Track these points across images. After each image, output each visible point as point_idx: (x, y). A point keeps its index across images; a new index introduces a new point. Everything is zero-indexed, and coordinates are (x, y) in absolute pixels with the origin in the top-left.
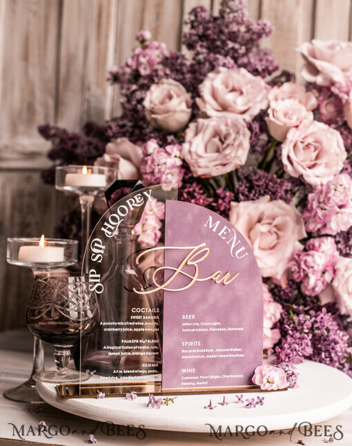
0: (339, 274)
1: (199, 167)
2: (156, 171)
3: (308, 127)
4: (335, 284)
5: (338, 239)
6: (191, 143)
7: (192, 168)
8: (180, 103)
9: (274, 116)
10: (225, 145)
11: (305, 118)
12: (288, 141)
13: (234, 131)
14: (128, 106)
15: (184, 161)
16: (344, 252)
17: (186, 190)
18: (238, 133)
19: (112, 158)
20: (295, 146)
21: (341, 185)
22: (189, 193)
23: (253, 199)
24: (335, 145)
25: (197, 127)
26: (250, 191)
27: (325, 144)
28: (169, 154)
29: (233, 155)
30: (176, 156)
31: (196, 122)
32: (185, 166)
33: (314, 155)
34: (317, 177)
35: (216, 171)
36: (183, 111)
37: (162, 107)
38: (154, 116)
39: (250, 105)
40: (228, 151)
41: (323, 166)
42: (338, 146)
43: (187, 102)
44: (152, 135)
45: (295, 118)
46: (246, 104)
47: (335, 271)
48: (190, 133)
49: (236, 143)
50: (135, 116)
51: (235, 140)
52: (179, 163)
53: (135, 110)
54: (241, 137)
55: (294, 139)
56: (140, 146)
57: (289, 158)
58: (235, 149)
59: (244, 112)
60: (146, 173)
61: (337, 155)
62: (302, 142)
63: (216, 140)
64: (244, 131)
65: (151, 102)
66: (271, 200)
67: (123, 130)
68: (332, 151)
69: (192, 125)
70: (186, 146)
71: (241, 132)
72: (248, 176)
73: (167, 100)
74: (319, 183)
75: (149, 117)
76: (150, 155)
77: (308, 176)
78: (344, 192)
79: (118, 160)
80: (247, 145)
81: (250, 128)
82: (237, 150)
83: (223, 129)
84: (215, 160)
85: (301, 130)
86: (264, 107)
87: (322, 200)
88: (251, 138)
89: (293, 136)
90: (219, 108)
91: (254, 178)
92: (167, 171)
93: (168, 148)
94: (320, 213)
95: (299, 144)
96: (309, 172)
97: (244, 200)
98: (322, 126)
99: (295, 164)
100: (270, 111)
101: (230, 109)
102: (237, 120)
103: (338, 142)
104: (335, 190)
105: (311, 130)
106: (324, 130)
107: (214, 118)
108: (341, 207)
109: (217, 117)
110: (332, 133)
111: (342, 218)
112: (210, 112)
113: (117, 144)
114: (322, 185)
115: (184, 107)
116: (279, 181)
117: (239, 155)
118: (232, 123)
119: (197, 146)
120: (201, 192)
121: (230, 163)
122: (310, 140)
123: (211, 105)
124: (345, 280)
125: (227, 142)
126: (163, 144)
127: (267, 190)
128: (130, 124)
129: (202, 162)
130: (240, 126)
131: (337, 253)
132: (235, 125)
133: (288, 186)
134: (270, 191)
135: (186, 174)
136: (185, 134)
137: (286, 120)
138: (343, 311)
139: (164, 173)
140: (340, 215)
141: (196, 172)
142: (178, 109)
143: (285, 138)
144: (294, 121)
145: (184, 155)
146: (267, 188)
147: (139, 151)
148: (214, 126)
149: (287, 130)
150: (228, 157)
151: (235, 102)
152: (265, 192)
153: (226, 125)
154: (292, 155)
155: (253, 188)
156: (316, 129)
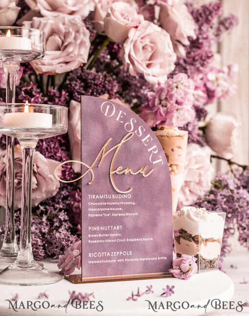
1: (43, 64)
3: (146, 28)
10: (65, 44)
12: (129, 41)
13: (73, 30)
17: (23, 89)
18: (77, 32)
21: (182, 84)
22: (26, 92)
24: (167, 47)
25: (32, 24)
26: (86, 90)
27: (159, 46)
29: (76, 53)
31: (31, 20)
32: (25, 64)
33: (149, 55)
34: (154, 76)
35: (61, 69)
36: (13, 9)
39: (79, 6)
40: (70, 49)
41: (158, 66)
42: (169, 47)
46: (75, 5)
49: (78, 42)
51: (75, 38)
54: (82, 36)
55: (135, 39)
57: (129, 56)
58: (78, 47)
61: (169, 56)
62: (141, 42)
63: (56, 38)
64: (83, 29)
68: (166, 52)
71: (81, 31)
74: (157, 82)
78: (184, 89)
80: (88, 43)
82: (79, 48)
83: (62, 27)
84: (57, 58)
85: (140, 30)
87: (163, 97)
88: (90, 37)
89: (133, 35)
90: (50, 9)
94: (162, 110)
95: (139, 43)
96: (148, 71)
98: (157, 27)
99: (136, 63)
101: (59, 9)
102: (73, 19)
103: (168, 44)
104: (177, 88)
105: (148, 31)
106: (158, 32)
107: (50, 17)
108: (179, 104)
109: (52, 16)
110: (165, 35)
112: (44, 12)
114: (159, 84)
115: (14, 4)
117: (80, 53)
118: (70, 22)
121: (75, 61)
122: (147, 41)
123: (40, 3)
125: (68, 40)
127: (104, 89)
129: (45, 60)
130: (79, 25)
132: (73, 24)
135: (24, 72)
137: (126, 21)
141: (39, 70)
142: (10, 6)
143: (126, 38)
146: (104, 87)
148: (52, 24)
149: (128, 30)
150: (72, 55)
151: (66, 3)
152: (102, 91)
153: (64, 24)
154: (133, 54)
155: (90, 87)
156: (152, 31)
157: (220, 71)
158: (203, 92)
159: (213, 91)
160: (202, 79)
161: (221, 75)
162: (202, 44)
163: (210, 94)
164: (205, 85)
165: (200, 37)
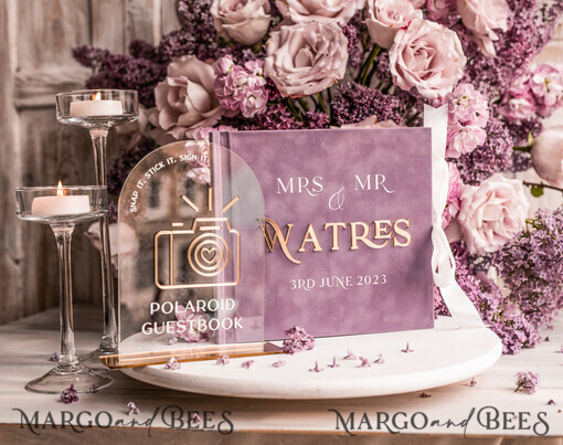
0: (466, 206)
1: (289, 85)
2: (236, 93)
3: (419, 28)
4: (462, 218)
5: (459, 164)
6: (275, 56)
7: (279, 87)
8: (257, 8)
9: (376, 16)
10: (317, 57)
11: (414, 17)
12: (396, 47)
13: (327, 38)
14: (189, 15)
15: (268, 79)
16: (468, 179)
17: (269, 113)
18: (333, 40)
19: (176, 81)
20: (404, 52)
21: (465, 97)
22: (273, 117)
23: (355, 122)
24: (452, 48)
25: (280, 36)
26: (351, 112)
27: (440, 48)
28: (250, 72)
29: (329, 68)
30: (258, 74)
31: (279, 30)
32: (271, 86)
33: (428, 61)
34: (433, 88)
35: (310, 89)
36: (260, 18)
37: (235, 14)
38: (224, 26)
39: (343, 5)
40: (322, 64)
41: (440, 74)
42: (456, 49)
43: (264, 7)
44: (224, 50)
45: (401, 18)
46: (339, 4)
47: (460, 203)
48: (272, 45)
49: (332, 53)
50: (199, 27)
51: (329, 49)
52: (262, 82)
53: (199, 21)
54: (338, 44)
55: (403, 44)
56: (211, 64)
57: (397, 66)
58: (331, 60)
59: (336, 15)
60: (222, 98)
61: (456, 60)
62: (413, 47)
63: (307, 50)
64: (340, 37)
65: (220, 9)
66: (378, 121)
67: (184, 46)
68: (450, 56)
69: (274, 35)
70: (269, 60)
71: (337, 39)
72: (347, 93)
73: (240, 5)
74: (437, 96)
75: (217, 27)
76: (225, 75)
77: (423, 88)
78: (469, 105)
79: (186, 84)
80: (345, 54)
81: (347, 34)
82: (334, 61)
83: (314, 35)
84: (306, 76)
85: (411, 32)
86: (361, 7)
88: (349, 46)
89: (401, 39)
90: (306, 12)
91: (355, 95)
92: (249, 93)
93: (248, 65)
95: (409, 48)
96: (424, 83)
97: (345, 123)
98: (436, 25)
99: (406, 74)
100: (371, 11)
101: (318, 12)
102: (329, 25)
103: (455, 44)
104: (459, 104)
105: (422, 31)
106: (438, 30)
107: (302, 24)
108: (464, 124)
109: (305, 22)
110: (447, 34)
111: (467, 136)
112: (296, 17)
113: (182, 64)
114: (439, 98)
115: (261, 12)
116: (385, 96)
117: (337, 68)
118: (324, 28)
119: (283, 59)
120: (288, 114)
121: (327, 78)
122: (422, 44)
123: (295, 8)
124: (472, 212)
125: (321, 52)
126: (240, 60)
127: (372, 109)
128: (193, 39)
129: (292, 79)
130: (334, 31)
131: (461, 181)
132: (328, 31)
133: (395, 102)
134: (376, 109)
135: (271, 95)
136: (267, 45)
137: (392, 21)
138: (472, 251)
139: (245, 95)
140: (464, 133)
141: (285, 92)
142: (255, 15)
143: (392, 42)
144: (400, 22)
145: (268, 72)
146: (372, 106)
147: (211, 70)
148: (302, 33)
149: (394, 32)
150: (323, 71)
151: (325, 4)
152: (370, 112)
153: (317, 32)
154: (402, 63)
155: (355, 107)
156: (428, 30)
157: (553, 70)
158: (528, 100)
159: (543, 98)
160: (526, 83)
161: (553, 75)
162: (521, 36)
163: (540, 101)
164: (531, 91)
165: (519, 26)
